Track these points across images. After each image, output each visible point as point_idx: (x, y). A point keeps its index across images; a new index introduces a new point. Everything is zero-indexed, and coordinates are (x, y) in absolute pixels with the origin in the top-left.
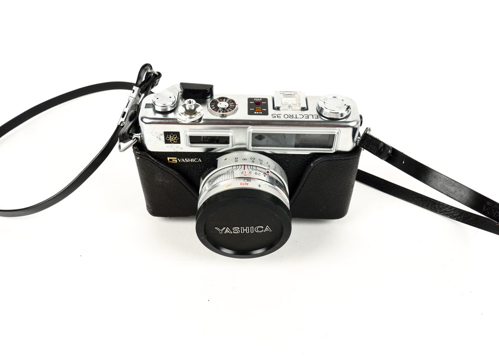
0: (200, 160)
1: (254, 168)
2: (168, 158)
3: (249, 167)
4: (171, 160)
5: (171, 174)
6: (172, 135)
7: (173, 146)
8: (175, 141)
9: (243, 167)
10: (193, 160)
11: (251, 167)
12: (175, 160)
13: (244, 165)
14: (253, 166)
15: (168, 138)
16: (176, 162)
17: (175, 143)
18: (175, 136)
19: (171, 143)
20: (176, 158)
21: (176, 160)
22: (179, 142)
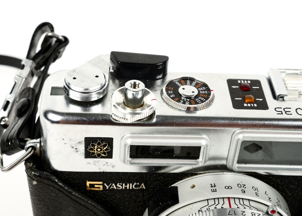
0: (143, 186)
1: (246, 203)
2: (88, 183)
3: (237, 201)
4: (92, 186)
5: (91, 210)
6: (99, 144)
7: (98, 161)
8: (104, 153)
9: (226, 201)
10: (130, 186)
11: (241, 201)
12: (99, 186)
13: (229, 198)
14: (243, 199)
15: (92, 149)
16: (101, 189)
17: (103, 157)
18: (105, 146)
19: (95, 157)
20: (101, 183)
21: (101, 187)
22: (110, 155)
